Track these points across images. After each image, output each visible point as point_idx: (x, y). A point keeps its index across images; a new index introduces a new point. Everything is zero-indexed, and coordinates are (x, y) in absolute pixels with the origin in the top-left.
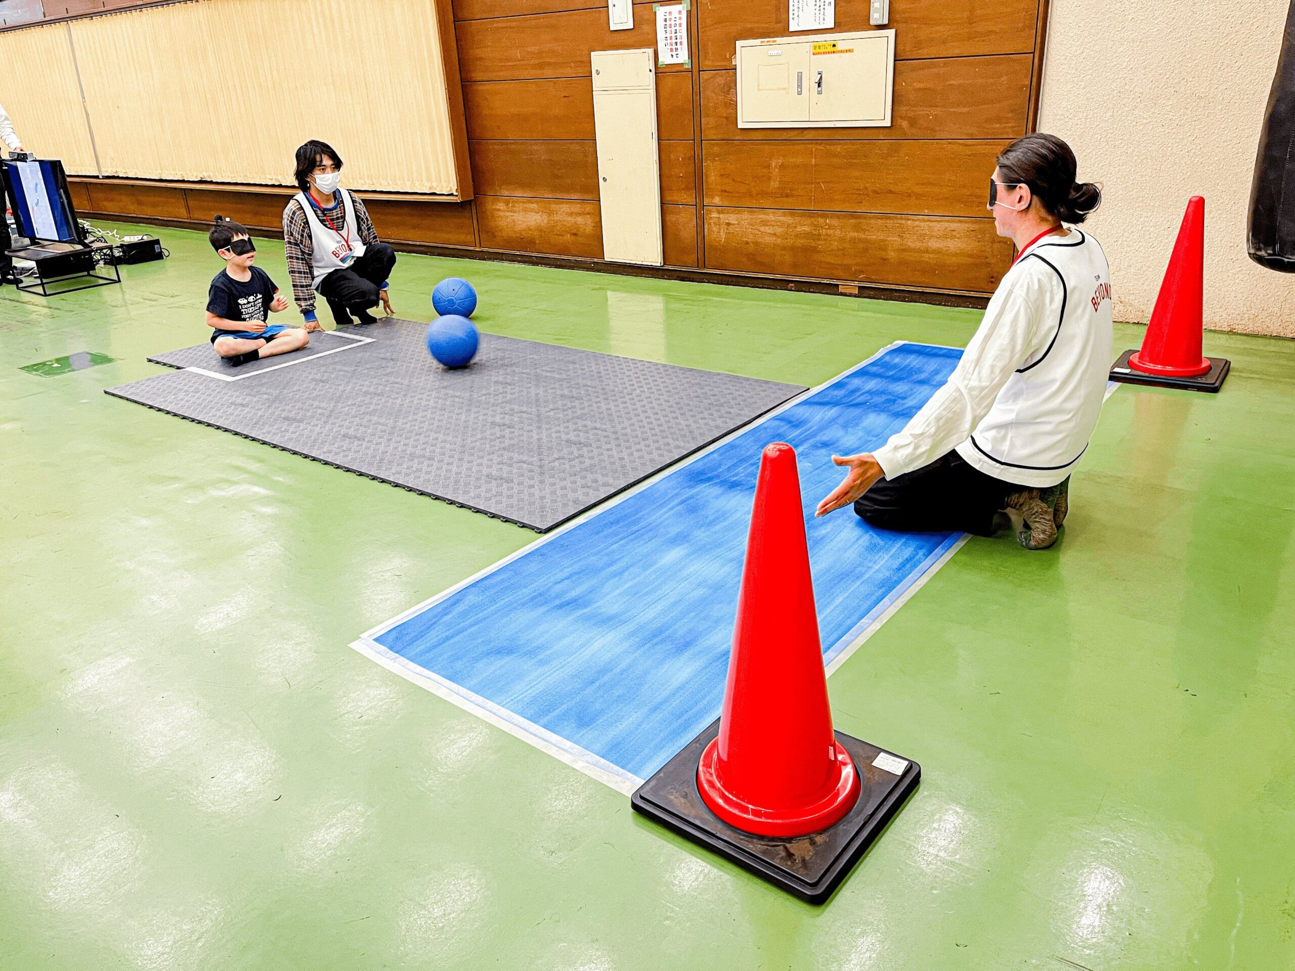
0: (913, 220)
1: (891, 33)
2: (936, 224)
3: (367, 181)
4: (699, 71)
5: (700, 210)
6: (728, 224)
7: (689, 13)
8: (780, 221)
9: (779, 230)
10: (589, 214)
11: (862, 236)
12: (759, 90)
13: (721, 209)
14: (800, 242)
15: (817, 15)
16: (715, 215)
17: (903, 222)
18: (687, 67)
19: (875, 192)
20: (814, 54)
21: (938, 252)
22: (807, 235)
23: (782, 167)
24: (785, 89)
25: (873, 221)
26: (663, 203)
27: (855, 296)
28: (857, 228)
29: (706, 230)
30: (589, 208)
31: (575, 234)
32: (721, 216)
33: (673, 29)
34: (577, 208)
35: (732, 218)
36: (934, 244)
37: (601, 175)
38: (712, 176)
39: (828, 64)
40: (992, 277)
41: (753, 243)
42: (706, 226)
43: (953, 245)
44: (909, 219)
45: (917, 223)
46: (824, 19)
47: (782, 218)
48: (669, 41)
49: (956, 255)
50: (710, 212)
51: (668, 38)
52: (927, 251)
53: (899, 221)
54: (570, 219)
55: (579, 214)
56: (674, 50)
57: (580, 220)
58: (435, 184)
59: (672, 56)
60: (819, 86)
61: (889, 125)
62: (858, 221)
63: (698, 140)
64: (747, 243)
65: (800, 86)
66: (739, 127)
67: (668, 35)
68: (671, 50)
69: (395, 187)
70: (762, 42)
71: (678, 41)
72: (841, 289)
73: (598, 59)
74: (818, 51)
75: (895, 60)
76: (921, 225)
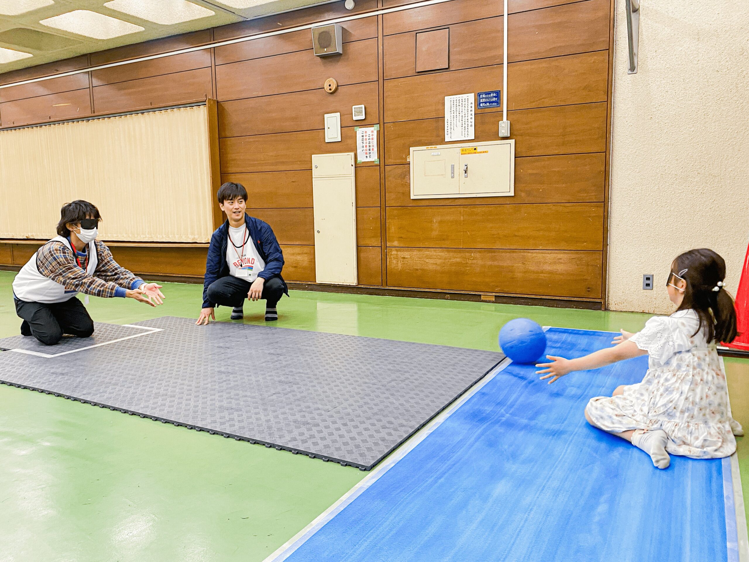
0: (532, 253)
1: (512, 142)
2: (548, 255)
3: (147, 236)
4: (385, 165)
5: (384, 250)
6: (404, 258)
7: (379, 132)
8: (439, 256)
9: (439, 261)
10: (306, 253)
11: (496, 263)
12: (426, 176)
13: (399, 248)
14: (453, 268)
15: (463, 132)
16: (394, 252)
17: (526, 254)
18: (376, 163)
19: (505, 236)
20: (462, 154)
21: (551, 273)
22: (458, 264)
23: (441, 222)
24: (442, 175)
25: (503, 254)
26: (358, 246)
27: (493, 302)
28: (493, 259)
29: (388, 262)
30: (306, 249)
31: (295, 267)
32: (399, 253)
33: (368, 141)
34: (297, 250)
35: (407, 254)
36: (547, 268)
37: (316, 229)
38: (393, 228)
39: (471, 159)
40: (589, 288)
41: (421, 269)
42: (388, 260)
43: (560, 268)
44: (529, 252)
45: (535, 255)
46: (468, 134)
47: (440, 254)
48: (365, 148)
49: (562, 274)
50: (391, 251)
51: (364, 147)
52: (542, 272)
53: (522, 254)
54: (292, 257)
55: (299, 254)
56: (369, 154)
57: (299, 258)
58: (196, 237)
59: (367, 157)
60: (466, 172)
61: (513, 195)
62: (493, 254)
63: (383, 207)
64: (417, 270)
65: (453, 173)
66: (411, 198)
67: (364, 145)
68: (366, 153)
69: (167, 239)
70: (427, 148)
71: (371, 148)
72: (483, 298)
73: (317, 159)
74: (464, 152)
75: (515, 157)
76: (538, 256)
